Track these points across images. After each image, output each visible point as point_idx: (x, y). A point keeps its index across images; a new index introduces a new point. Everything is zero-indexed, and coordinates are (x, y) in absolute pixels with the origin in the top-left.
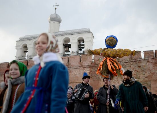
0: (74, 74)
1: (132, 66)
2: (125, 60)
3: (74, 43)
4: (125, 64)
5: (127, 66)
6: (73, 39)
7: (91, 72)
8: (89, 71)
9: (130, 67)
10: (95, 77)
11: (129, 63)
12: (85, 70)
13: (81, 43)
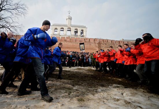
6: (79, 30)
13: (82, 32)
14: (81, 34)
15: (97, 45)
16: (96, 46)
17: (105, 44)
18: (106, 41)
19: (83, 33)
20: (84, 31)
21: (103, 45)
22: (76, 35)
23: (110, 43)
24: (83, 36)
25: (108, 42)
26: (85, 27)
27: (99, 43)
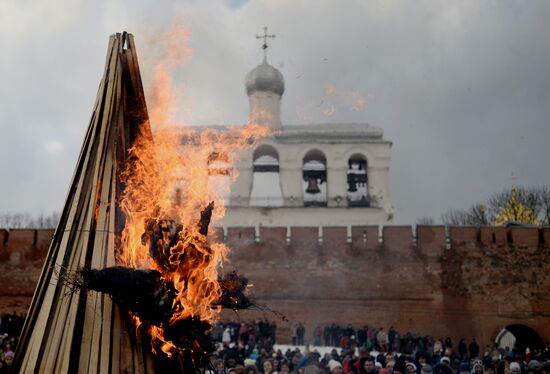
0: (401, 276)
1: (544, 264)
2: (526, 248)
3: (338, 170)
4: (528, 258)
5: (533, 263)
6: (336, 159)
7: (444, 273)
8: (441, 271)
9: (540, 266)
10: (457, 286)
11: (536, 257)
12: (428, 268)
13: (355, 169)
14: (353, 189)
15: (435, 271)
16: (428, 277)
17: (494, 257)
18: (502, 237)
19: (364, 179)
20: (371, 163)
21: (480, 265)
22: (318, 197)
23: (532, 250)
24: (364, 203)
25: (517, 241)
26: (375, 138)
27: (451, 259)
